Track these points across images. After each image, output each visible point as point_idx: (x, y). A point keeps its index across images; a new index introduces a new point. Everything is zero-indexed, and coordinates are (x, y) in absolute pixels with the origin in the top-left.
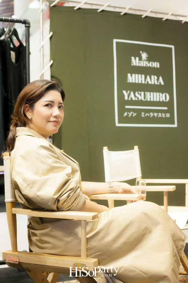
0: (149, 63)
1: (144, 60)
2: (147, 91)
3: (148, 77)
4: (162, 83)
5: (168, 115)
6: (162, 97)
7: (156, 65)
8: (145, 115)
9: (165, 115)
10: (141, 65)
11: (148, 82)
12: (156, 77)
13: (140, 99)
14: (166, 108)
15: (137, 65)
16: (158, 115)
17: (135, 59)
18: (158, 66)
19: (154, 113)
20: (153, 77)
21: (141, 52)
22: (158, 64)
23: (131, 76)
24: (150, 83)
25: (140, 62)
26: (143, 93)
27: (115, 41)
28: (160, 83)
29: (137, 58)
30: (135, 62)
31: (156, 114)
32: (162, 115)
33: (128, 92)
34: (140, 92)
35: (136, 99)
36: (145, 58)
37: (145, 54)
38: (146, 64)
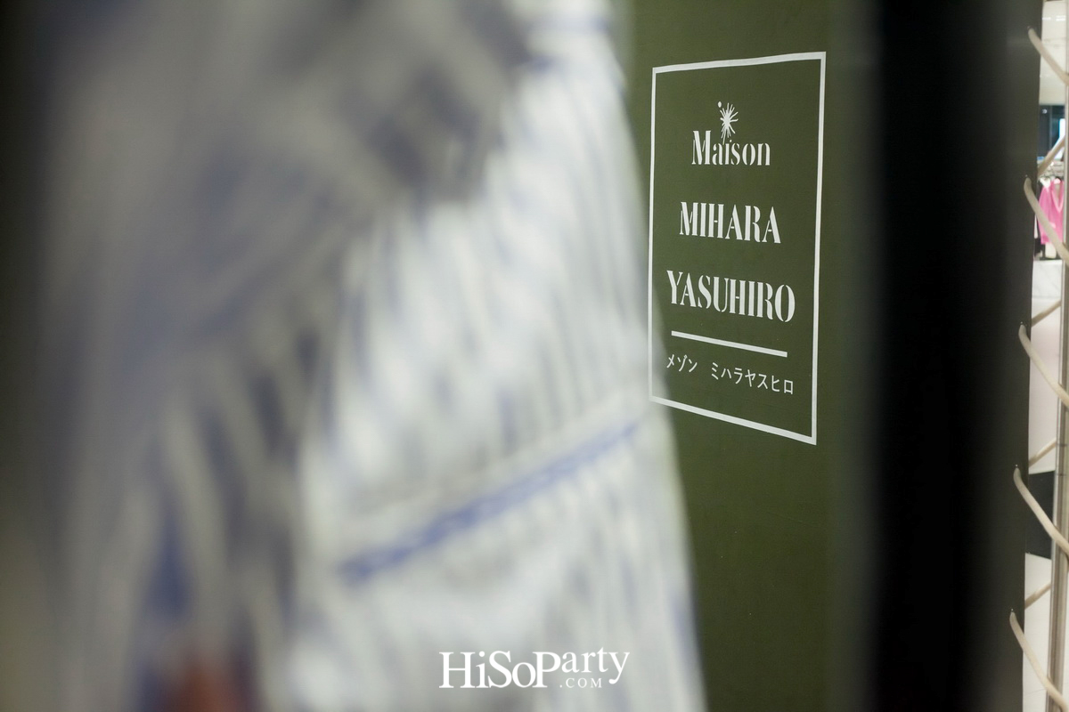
0: (740, 152)
1: (727, 141)
2: (730, 278)
3: (735, 213)
4: (777, 238)
5: (789, 386)
6: (773, 300)
7: (760, 154)
8: (719, 373)
10: (717, 159)
11: (733, 233)
12: (757, 214)
13: (709, 304)
14: (784, 354)
15: (707, 160)
16: (758, 380)
17: (702, 139)
18: (768, 163)
19: (743, 371)
20: (748, 209)
21: (720, 104)
22: (768, 149)
23: (689, 210)
24: (739, 235)
25: (714, 148)
26: (716, 280)
27: (657, 70)
28: (770, 235)
29: (708, 133)
30: (703, 150)
31: (751, 376)
32: (768, 381)
33: (681, 273)
34: (709, 278)
35: (700, 305)
36: (729, 132)
37: (731, 112)
38: (731, 156)
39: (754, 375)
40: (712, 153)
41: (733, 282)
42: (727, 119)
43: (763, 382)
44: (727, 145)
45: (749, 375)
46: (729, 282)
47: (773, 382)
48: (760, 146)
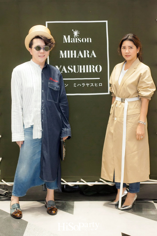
0: (81, 40)
1: (76, 37)
2: (79, 65)
3: (80, 52)
4: (95, 56)
5: (101, 85)
6: (94, 68)
7: (88, 40)
8: (76, 85)
9: (98, 85)
10: (73, 41)
11: (80, 56)
12: (88, 52)
13: (72, 72)
14: (99, 78)
15: (69, 42)
17: (67, 37)
18: (91, 41)
19: (86, 84)
20: (85, 51)
21: (73, 30)
22: (91, 39)
23: (63, 52)
24: (82, 57)
25: (72, 39)
26: (74, 67)
27: (47, 23)
28: (93, 56)
29: (69, 36)
30: (67, 39)
32: (94, 85)
33: (61, 66)
34: (72, 66)
35: (68, 72)
36: (76, 36)
37: (77, 32)
38: (78, 40)
39: (89, 84)
40: (71, 40)
41: (81, 66)
42: (76, 33)
43: (92, 85)
44: (76, 39)
45: (87, 84)
46: (79, 67)
47: (95, 85)
48: (88, 39)
